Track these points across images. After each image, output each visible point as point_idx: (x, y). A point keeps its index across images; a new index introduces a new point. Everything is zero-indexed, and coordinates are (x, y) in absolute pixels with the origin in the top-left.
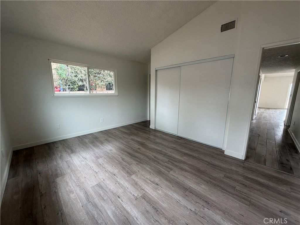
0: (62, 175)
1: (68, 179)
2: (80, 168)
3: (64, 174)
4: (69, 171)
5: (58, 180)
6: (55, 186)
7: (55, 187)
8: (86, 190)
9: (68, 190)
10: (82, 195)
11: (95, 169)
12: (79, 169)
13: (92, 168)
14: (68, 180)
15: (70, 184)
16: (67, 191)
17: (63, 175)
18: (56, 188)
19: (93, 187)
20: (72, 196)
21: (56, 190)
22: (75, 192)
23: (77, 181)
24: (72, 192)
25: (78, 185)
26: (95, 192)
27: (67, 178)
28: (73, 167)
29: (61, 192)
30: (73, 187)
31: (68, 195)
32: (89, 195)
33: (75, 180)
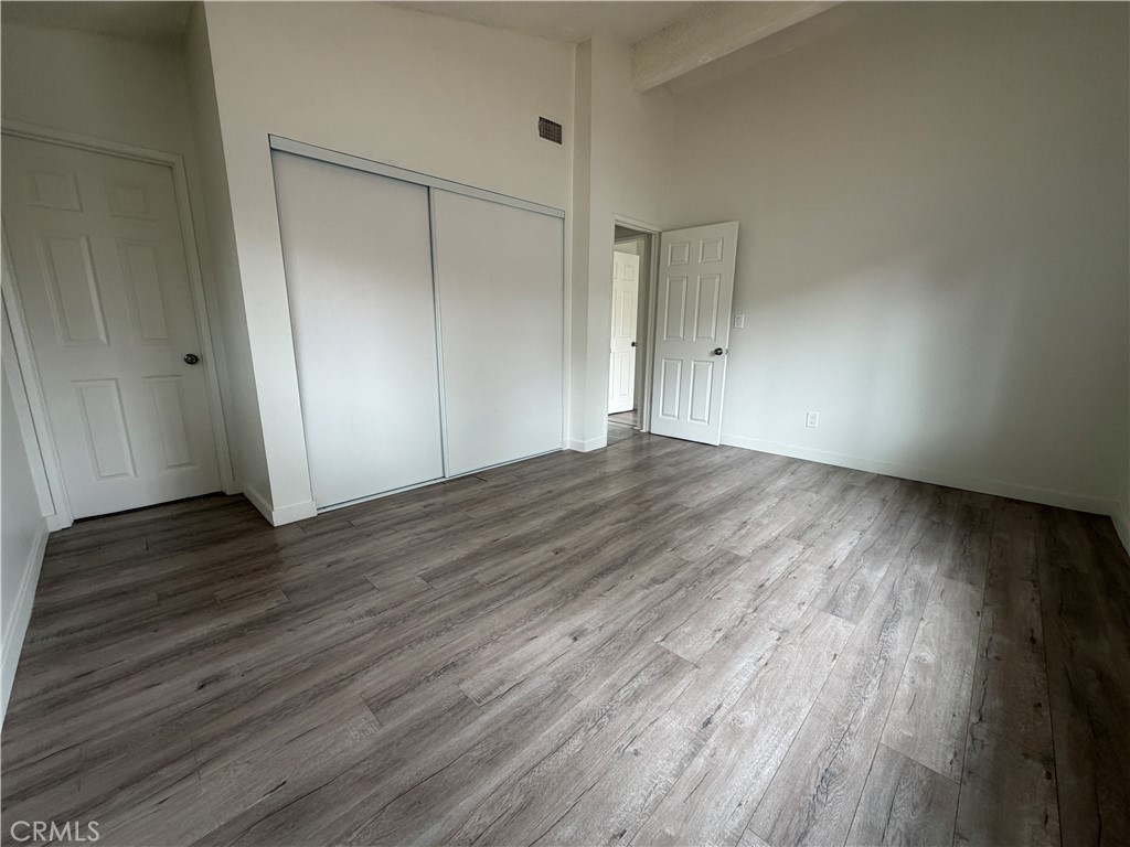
0: (909, 763)
1: (894, 714)
2: (799, 709)
3: (892, 755)
4: (855, 750)
5: (938, 756)
6: (969, 737)
7: (973, 739)
8: (876, 633)
9: (929, 681)
10: (899, 634)
11: (765, 643)
12: (805, 711)
13: (768, 656)
14: (900, 713)
15: (905, 687)
16: (935, 680)
17: (902, 763)
18: (969, 733)
19: (849, 619)
20: (929, 657)
21: (974, 719)
22: (912, 656)
23: (874, 673)
24: (920, 663)
25: (882, 662)
26: (862, 610)
27: (896, 726)
28: (816, 751)
29: (957, 695)
30: (906, 672)
31: (938, 667)
32: (882, 618)
33: (874, 681)
